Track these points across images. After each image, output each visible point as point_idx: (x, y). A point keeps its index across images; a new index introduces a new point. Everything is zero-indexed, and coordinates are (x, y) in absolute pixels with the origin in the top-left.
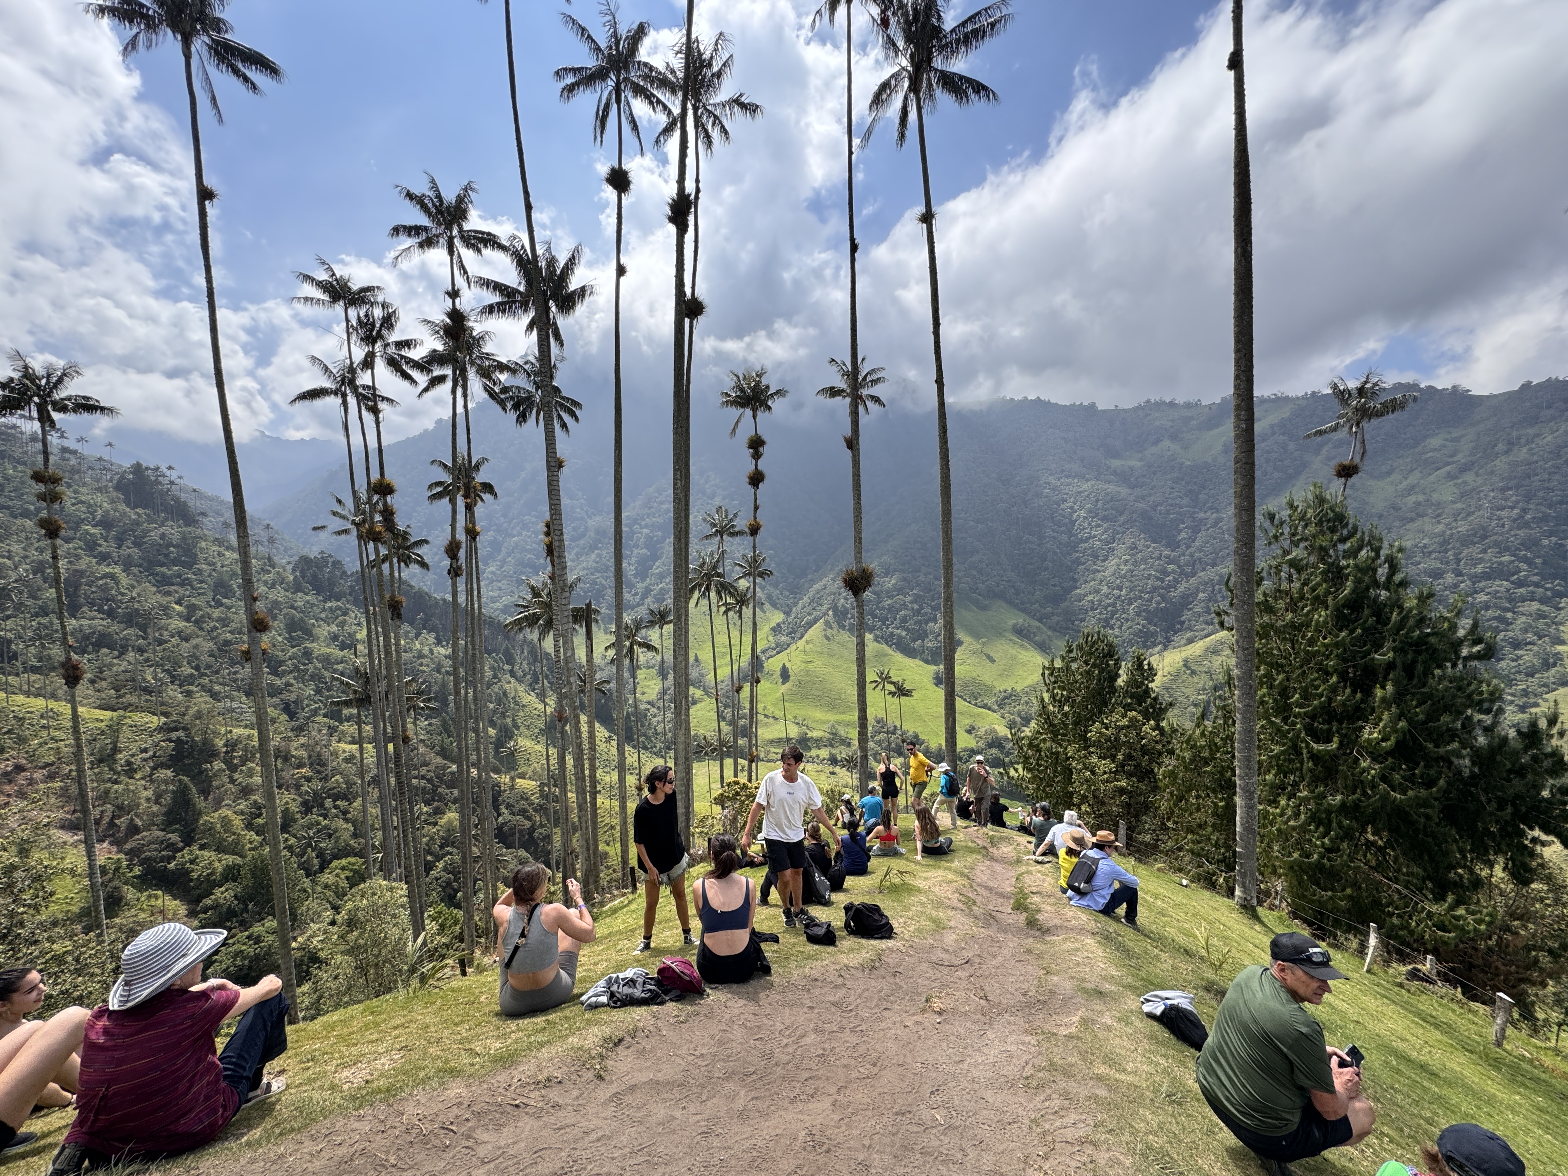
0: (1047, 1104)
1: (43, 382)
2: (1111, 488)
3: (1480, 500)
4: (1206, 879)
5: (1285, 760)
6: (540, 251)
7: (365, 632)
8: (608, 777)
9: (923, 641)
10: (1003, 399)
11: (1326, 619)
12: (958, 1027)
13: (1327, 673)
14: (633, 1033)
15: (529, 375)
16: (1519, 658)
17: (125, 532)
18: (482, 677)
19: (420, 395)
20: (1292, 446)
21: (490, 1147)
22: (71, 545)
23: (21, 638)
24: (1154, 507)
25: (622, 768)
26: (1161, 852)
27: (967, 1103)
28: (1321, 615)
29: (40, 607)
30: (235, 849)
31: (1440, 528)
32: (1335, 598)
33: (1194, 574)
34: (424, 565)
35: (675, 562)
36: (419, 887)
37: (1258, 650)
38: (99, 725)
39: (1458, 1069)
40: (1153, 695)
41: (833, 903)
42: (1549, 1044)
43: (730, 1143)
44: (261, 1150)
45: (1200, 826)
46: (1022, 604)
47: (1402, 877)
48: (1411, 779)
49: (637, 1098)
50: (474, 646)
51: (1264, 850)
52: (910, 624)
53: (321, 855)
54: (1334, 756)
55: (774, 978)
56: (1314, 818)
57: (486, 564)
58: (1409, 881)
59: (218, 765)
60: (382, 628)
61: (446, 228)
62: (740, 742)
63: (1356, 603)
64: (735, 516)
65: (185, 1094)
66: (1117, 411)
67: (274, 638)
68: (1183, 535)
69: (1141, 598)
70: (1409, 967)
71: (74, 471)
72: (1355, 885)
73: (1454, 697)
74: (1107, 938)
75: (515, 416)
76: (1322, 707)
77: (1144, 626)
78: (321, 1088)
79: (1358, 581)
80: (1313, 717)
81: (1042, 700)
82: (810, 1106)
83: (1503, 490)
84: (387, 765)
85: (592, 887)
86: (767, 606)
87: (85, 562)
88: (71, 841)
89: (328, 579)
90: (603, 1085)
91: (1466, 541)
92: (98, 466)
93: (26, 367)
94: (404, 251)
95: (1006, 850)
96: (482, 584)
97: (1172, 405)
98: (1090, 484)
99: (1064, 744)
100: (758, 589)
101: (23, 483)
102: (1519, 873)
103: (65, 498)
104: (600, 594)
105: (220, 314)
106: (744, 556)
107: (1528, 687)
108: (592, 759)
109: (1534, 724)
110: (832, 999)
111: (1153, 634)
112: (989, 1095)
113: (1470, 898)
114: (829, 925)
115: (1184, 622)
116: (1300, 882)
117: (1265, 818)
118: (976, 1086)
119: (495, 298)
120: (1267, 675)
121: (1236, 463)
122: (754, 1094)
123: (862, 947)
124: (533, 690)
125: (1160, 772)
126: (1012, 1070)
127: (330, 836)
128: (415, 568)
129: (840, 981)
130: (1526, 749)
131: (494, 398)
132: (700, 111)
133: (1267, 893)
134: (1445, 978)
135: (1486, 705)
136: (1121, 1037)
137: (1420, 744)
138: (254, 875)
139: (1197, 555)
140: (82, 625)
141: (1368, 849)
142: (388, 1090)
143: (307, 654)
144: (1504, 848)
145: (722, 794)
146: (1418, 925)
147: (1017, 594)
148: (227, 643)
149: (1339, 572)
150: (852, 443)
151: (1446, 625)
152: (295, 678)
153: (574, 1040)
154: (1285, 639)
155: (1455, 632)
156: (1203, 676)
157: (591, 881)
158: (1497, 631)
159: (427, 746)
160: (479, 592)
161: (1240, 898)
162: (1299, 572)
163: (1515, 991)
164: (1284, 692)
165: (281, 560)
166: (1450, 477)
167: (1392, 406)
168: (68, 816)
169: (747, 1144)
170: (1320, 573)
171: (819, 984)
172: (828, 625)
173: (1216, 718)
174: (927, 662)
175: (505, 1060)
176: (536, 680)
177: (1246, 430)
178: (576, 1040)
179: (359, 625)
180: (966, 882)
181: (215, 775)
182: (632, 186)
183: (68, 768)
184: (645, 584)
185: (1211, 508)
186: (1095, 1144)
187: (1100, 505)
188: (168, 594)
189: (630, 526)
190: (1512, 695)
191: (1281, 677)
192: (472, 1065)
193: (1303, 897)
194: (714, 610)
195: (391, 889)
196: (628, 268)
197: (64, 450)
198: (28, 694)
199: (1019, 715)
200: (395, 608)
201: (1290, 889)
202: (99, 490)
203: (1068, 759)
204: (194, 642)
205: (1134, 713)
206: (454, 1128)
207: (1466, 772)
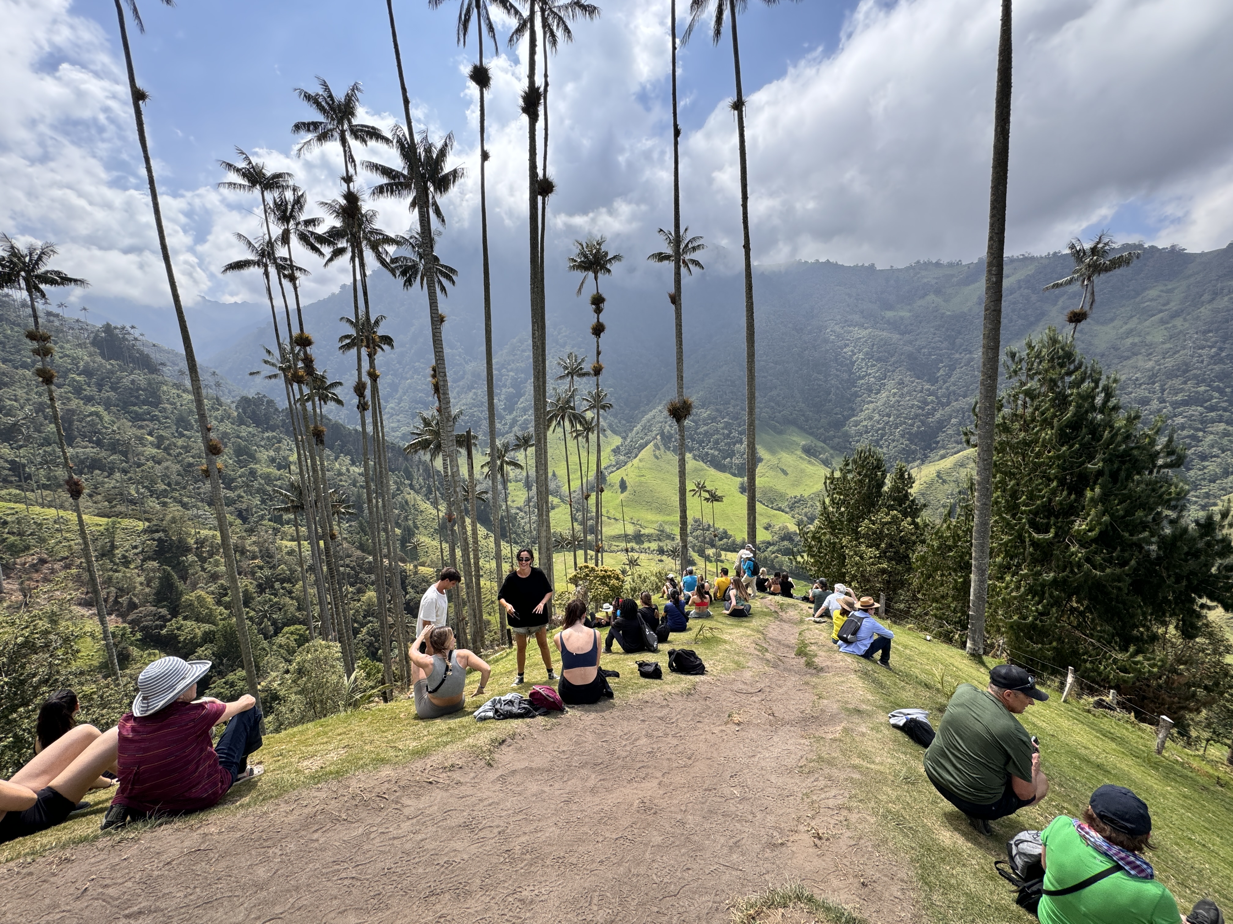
0: (815, 783)
1: (27, 259)
2: (885, 334)
3: (1185, 341)
4: (945, 636)
5: (1011, 547)
6: (417, 138)
7: (295, 456)
8: (488, 565)
9: (731, 459)
10: (799, 263)
11: (1051, 437)
12: (752, 733)
13: (1050, 480)
14: (513, 736)
15: (413, 247)
16: (1205, 468)
17: (103, 379)
18: (388, 489)
19: (326, 264)
20: (1034, 298)
21: (412, 809)
22: (62, 390)
23: (32, 462)
24: (919, 350)
25: (498, 557)
26: (912, 616)
27: (757, 783)
28: (1047, 434)
29: (44, 439)
30: (209, 619)
31: (1151, 364)
32: (1060, 420)
33: (948, 404)
34: (339, 402)
35: (535, 397)
36: (349, 645)
37: (995, 462)
38: (99, 528)
39: (1126, 769)
40: (911, 498)
41: (659, 651)
42: (1197, 753)
43: (585, 808)
44: (250, 809)
45: (943, 597)
46: (810, 428)
47: (1096, 634)
48: (1110, 560)
49: (518, 778)
50: (380, 465)
51: (991, 614)
52: (722, 445)
53: (274, 623)
54: (1050, 544)
55: (616, 701)
56: (1031, 590)
57: (387, 402)
58: (1101, 637)
59: (191, 558)
60: (309, 452)
61: (338, 123)
62: (589, 538)
63: (1075, 425)
64: (583, 360)
65: (195, 772)
66: (892, 270)
67: (226, 461)
68: (941, 372)
69: (905, 423)
70: (1096, 698)
71: (58, 331)
72: (1060, 640)
73: (1149, 496)
74: (866, 674)
75: (403, 281)
76: (1044, 506)
77: (907, 446)
78: (289, 772)
79: (1079, 406)
80: (1036, 513)
81: (824, 503)
82: (643, 785)
83: (1205, 332)
84: (319, 556)
85: (479, 644)
86: (608, 432)
87: (75, 403)
88: (88, 614)
89: (265, 415)
90: (492, 770)
91: (1171, 375)
92: (76, 327)
93: (12, 247)
94: (305, 144)
95: (792, 614)
96: (384, 417)
97: (938, 264)
98: (867, 331)
99: (840, 536)
100: (601, 419)
101: (19, 341)
102: (1188, 631)
103: (55, 353)
104: (477, 424)
105: (160, 200)
106: (589, 393)
107: (1210, 490)
108: (476, 551)
109: (1210, 518)
110: (659, 715)
111: (914, 452)
112: (773, 778)
113: (1148, 649)
114: (657, 665)
115: (939, 442)
116: (1018, 637)
117: (993, 590)
118: (764, 772)
119: (384, 180)
120: (1003, 482)
121: (986, 310)
122: (602, 777)
123: (682, 680)
124: (428, 499)
125: (914, 557)
126: (791, 762)
127: (280, 609)
128: (332, 405)
129: (665, 703)
130: (1202, 536)
131: (386, 267)
132: (546, 13)
133: (992, 646)
134: (1122, 705)
135: (1173, 503)
136: (872, 740)
137: (1119, 533)
138: (224, 636)
139: (952, 388)
140: (77, 453)
141: (1072, 613)
142: (337, 772)
143: (253, 473)
144: (1177, 611)
145: (575, 576)
146: (1105, 668)
147: (807, 421)
148: (190, 465)
149: (1065, 400)
150: (675, 299)
151: (1147, 440)
152: (245, 492)
153: (470, 741)
154: (1017, 453)
155: (1153, 446)
156: (952, 484)
157: (478, 639)
158: (1189, 447)
159: (349, 543)
160: (382, 423)
161: (970, 648)
162: (1032, 399)
163: (1176, 716)
164: (1014, 495)
165: (226, 400)
166: (1163, 322)
167: (1118, 263)
168: (83, 596)
169: (596, 809)
170: (1049, 400)
171: (649, 704)
172: (657, 447)
173: (959, 515)
174: (734, 475)
175: (421, 753)
176: (430, 492)
177: (996, 283)
178: (471, 741)
179: (291, 450)
180: (761, 636)
181: (190, 565)
182: (492, 82)
183: (79, 561)
184: (512, 416)
185: (965, 350)
186: (849, 809)
187: (875, 349)
188: (141, 427)
189: (499, 370)
190: (1196, 497)
191: (1012, 483)
192: (397, 757)
193: (1019, 649)
194: (568, 436)
195: (328, 647)
196: (491, 154)
197: (49, 314)
198: (42, 505)
199: (806, 515)
200: (318, 436)
201: (1009, 643)
202: (80, 345)
203: (842, 547)
204: (165, 464)
205: (895, 512)
206: (386, 797)
207: (1154, 555)
